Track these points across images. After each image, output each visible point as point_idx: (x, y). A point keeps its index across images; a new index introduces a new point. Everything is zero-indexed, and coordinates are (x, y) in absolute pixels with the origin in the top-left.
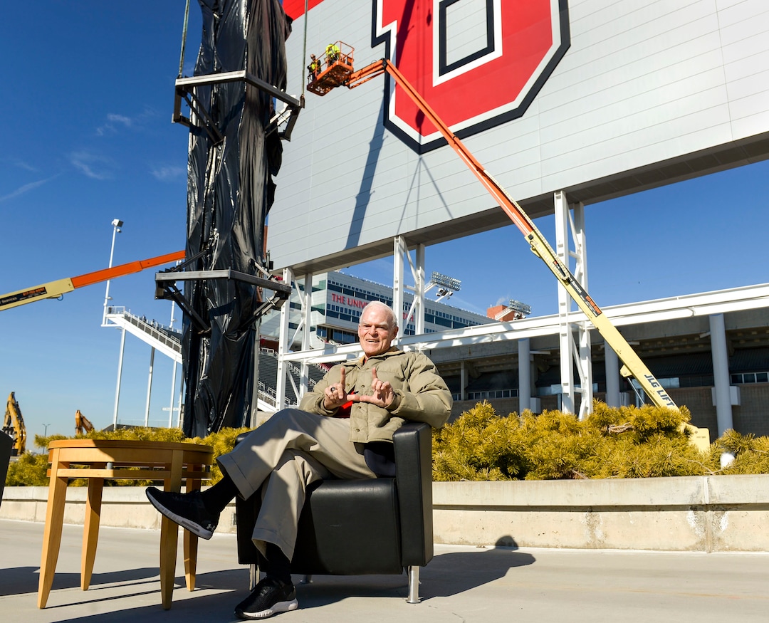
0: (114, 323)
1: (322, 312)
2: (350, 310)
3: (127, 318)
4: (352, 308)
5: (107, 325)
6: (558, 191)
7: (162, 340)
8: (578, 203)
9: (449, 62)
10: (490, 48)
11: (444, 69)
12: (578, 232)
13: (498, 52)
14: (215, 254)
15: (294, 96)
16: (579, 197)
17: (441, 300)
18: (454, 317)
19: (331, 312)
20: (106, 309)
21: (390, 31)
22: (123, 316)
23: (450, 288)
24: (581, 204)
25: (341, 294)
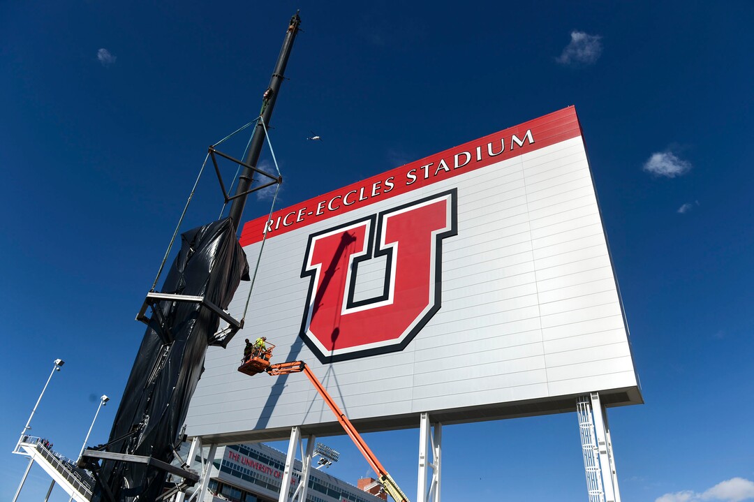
0: (25, 452)
1: (217, 466)
2: (242, 468)
3: (39, 449)
4: (245, 467)
5: (18, 453)
6: (424, 413)
7: (65, 475)
8: (438, 422)
9: (355, 300)
10: (385, 297)
11: (351, 305)
12: (436, 447)
13: (390, 301)
14: (141, 438)
15: (237, 319)
16: (439, 419)
17: (320, 468)
18: (330, 485)
19: (225, 467)
20: (22, 437)
21: (316, 269)
22: (36, 446)
23: (331, 458)
24: (440, 423)
25: (237, 453)
